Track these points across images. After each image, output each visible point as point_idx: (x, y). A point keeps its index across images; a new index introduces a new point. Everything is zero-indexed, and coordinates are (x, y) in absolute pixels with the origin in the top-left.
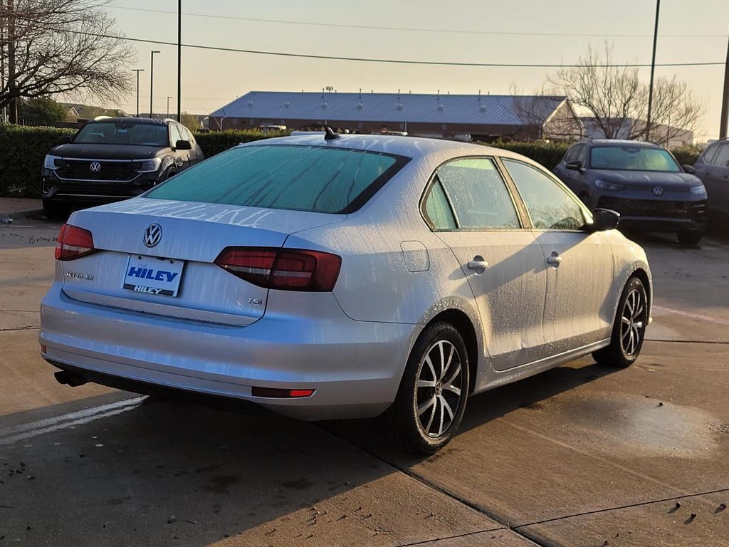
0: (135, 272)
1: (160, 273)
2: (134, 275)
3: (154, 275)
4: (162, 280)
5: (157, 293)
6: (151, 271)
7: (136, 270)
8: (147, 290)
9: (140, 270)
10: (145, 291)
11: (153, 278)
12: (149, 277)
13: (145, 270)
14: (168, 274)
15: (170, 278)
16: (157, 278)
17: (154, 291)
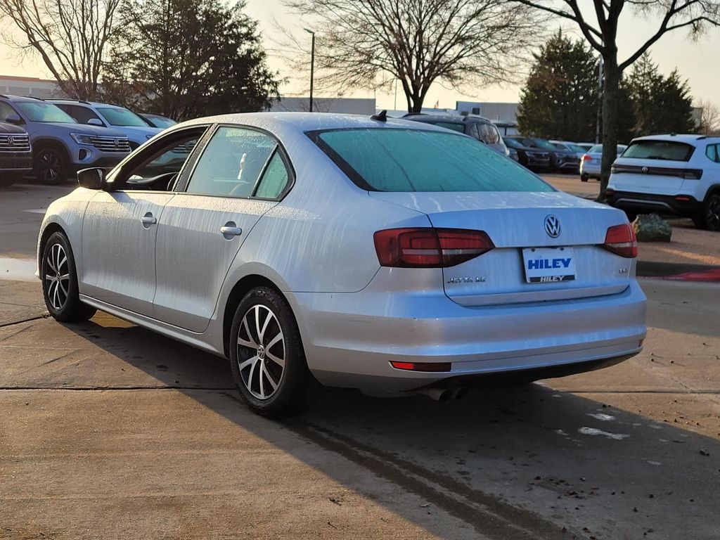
0: (534, 265)
1: (555, 261)
2: (534, 267)
3: (550, 264)
4: (559, 267)
5: (561, 279)
6: (547, 261)
7: (534, 262)
8: (552, 279)
9: (537, 261)
10: (550, 280)
11: (550, 267)
12: (547, 267)
13: (542, 261)
14: (563, 260)
15: (566, 263)
16: (555, 266)
17: (558, 279)
